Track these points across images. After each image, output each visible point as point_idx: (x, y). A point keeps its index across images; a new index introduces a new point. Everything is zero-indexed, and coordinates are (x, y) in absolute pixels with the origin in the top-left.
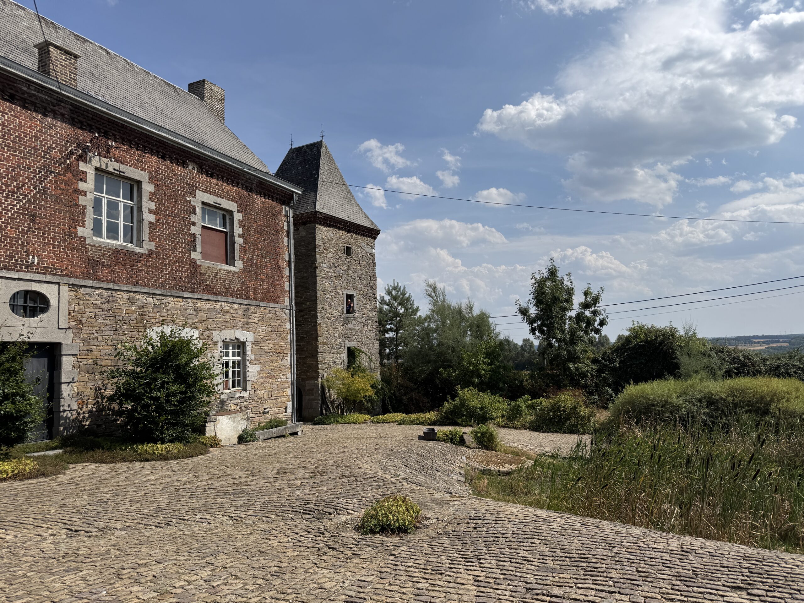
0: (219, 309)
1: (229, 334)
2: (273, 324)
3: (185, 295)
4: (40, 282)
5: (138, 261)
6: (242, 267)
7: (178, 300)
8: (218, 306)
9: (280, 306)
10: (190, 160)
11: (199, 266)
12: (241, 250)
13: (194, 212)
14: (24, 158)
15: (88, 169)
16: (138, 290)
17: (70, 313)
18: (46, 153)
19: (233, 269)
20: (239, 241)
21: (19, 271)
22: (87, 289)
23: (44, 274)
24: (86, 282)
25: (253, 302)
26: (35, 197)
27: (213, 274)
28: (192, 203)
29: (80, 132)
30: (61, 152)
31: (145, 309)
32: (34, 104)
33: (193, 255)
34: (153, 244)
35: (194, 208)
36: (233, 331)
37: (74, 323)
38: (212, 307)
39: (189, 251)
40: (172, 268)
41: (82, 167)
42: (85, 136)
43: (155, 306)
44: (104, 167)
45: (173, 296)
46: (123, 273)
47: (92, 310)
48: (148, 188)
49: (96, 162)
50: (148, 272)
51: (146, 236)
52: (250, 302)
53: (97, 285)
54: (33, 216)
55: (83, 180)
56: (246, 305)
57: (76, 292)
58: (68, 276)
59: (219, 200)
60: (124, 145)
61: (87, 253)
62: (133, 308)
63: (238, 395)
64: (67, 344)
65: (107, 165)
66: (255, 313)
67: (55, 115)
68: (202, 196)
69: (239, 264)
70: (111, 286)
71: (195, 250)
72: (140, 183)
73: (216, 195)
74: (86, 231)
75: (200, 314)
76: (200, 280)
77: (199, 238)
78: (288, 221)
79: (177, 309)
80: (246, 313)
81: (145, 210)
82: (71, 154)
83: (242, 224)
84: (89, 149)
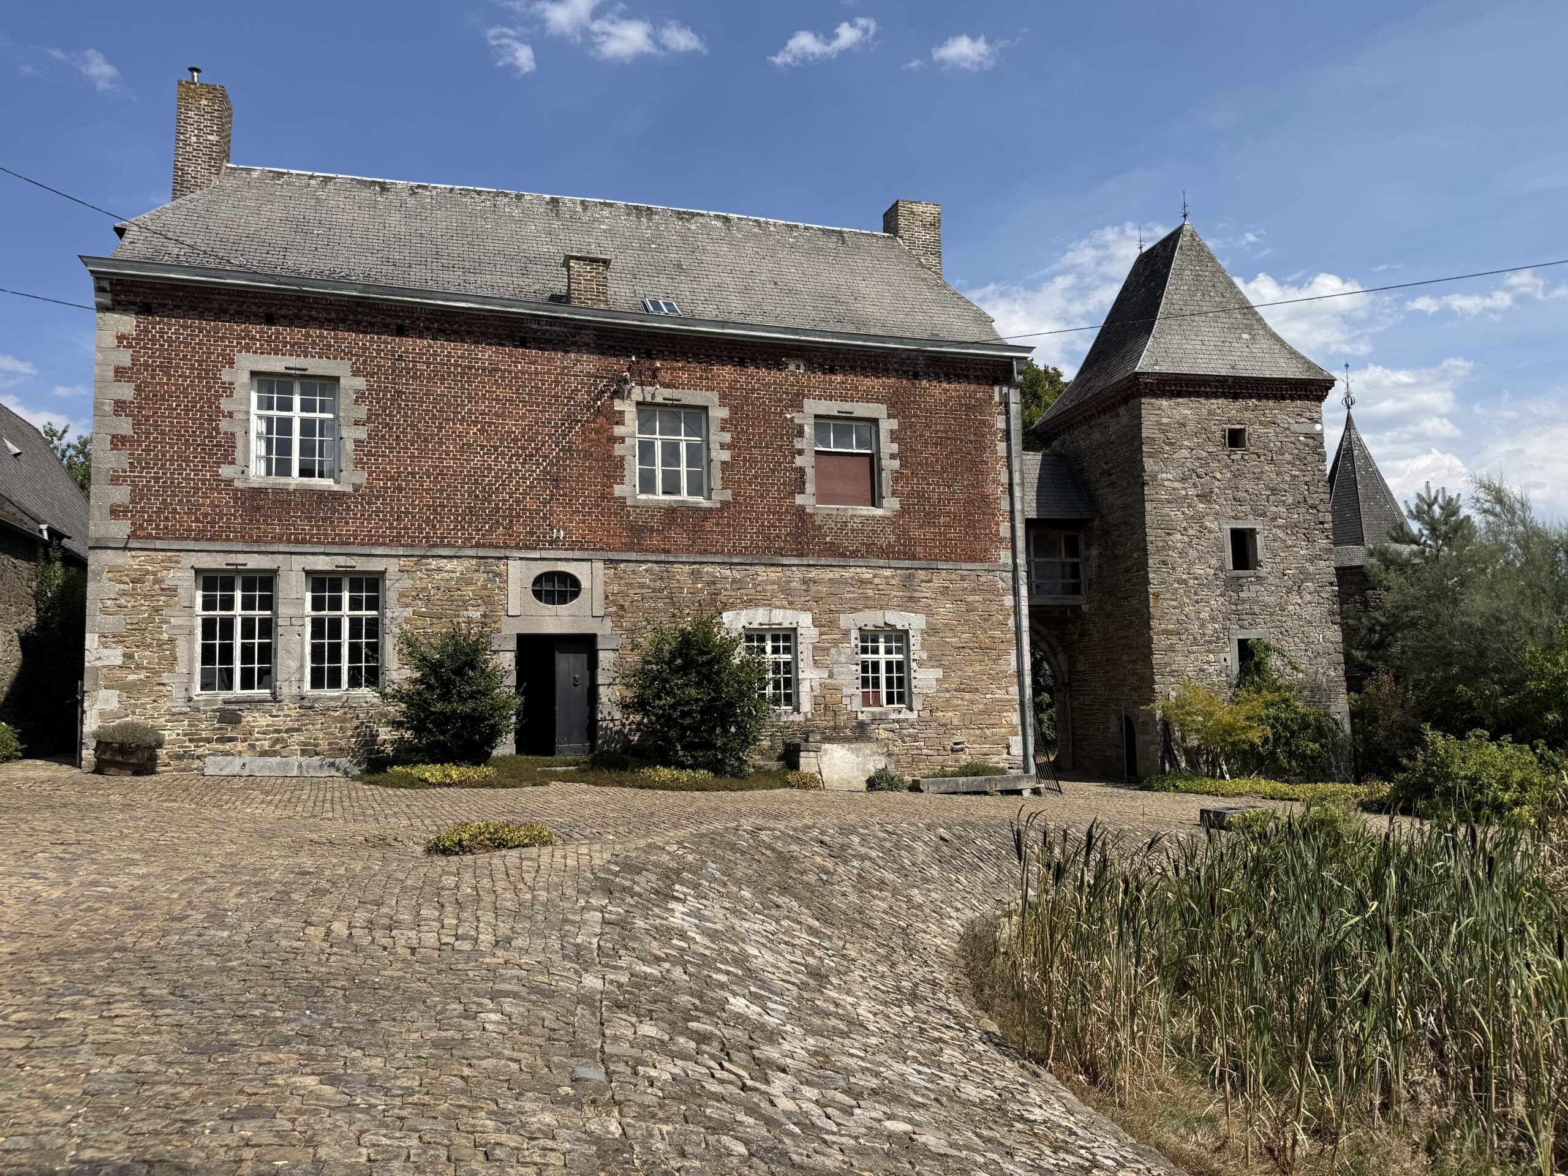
0: (852, 578)
1: (872, 619)
2: (970, 598)
3: (785, 561)
4: (567, 560)
5: (705, 519)
6: (898, 506)
7: (773, 569)
8: (848, 574)
9: (986, 566)
10: (788, 356)
11: (811, 515)
12: (896, 480)
13: (801, 433)
14: (543, 411)
15: (627, 408)
16: (706, 560)
17: (607, 597)
18: (570, 398)
19: (878, 512)
20: (890, 465)
21: (541, 549)
22: (630, 564)
23: (573, 549)
24: (625, 556)
25: (924, 564)
26: (557, 457)
27: (839, 525)
28: (797, 421)
29: (614, 360)
30: (588, 393)
31: (718, 586)
32: (549, 341)
33: (799, 500)
34: (729, 492)
35: (801, 426)
36: (880, 613)
37: (614, 609)
38: (837, 576)
39: (792, 494)
40: (763, 523)
41: (618, 405)
42: (619, 364)
43: (734, 581)
44: (649, 399)
45: (765, 565)
46: (683, 539)
47: (638, 591)
48: (719, 413)
49: (637, 394)
50: (722, 533)
51: (717, 483)
52: (916, 564)
53: (643, 558)
54: (556, 481)
55: (620, 422)
56: (907, 569)
57: (616, 569)
58: (602, 549)
59: (847, 406)
60: (677, 361)
61: (628, 517)
62: (699, 586)
63: (893, 716)
64: (604, 636)
65: (653, 396)
66: (930, 581)
67: (579, 347)
68: (814, 406)
69: (891, 504)
70: (662, 557)
71: (802, 491)
72: (706, 408)
73: (844, 399)
74: (628, 489)
75: (813, 588)
76: (814, 537)
77: (810, 473)
78: (1007, 412)
79: (773, 583)
80: (908, 583)
81: (715, 447)
82: (603, 392)
83: (894, 436)
84: (626, 381)
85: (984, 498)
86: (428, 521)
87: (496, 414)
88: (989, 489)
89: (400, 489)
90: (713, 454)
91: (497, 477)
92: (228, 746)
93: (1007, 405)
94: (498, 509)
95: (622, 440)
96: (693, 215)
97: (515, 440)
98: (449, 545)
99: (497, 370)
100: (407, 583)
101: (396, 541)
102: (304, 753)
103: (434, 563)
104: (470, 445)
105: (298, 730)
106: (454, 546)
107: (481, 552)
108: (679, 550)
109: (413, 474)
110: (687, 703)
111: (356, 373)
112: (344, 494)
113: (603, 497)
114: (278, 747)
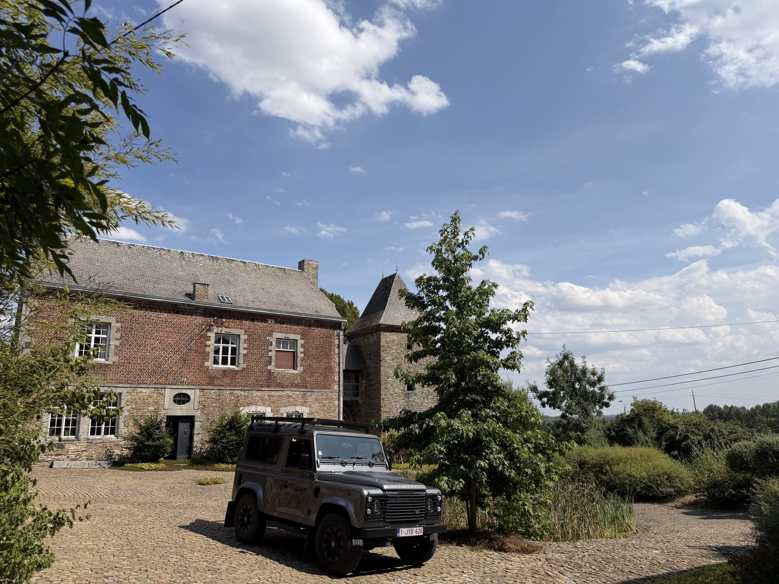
0: (286, 395)
2: (324, 402)
3: (263, 389)
4: (186, 389)
5: (236, 374)
6: (302, 370)
7: (259, 392)
8: (284, 393)
9: (330, 390)
10: (269, 318)
11: (273, 373)
12: (302, 361)
13: (271, 344)
15: (212, 335)
16: (235, 389)
17: (200, 402)
18: (192, 332)
19: (296, 372)
20: (300, 356)
21: (177, 385)
22: (209, 390)
23: (189, 385)
24: (207, 387)
25: (309, 390)
26: (186, 352)
27: (282, 376)
28: (270, 340)
29: (209, 318)
30: (199, 330)
31: (239, 398)
32: (186, 312)
33: (269, 367)
34: (245, 364)
35: (271, 342)
36: (294, 407)
37: (202, 406)
38: (281, 394)
39: (267, 365)
40: (256, 376)
41: (209, 334)
42: (210, 320)
43: (245, 396)
44: (219, 332)
45: (256, 390)
46: (228, 381)
47: (211, 400)
48: (244, 337)
49: (216, 330)
50: (242, 379)
51: (241, 361)
52: (307, 390)
53: (213, 388)
54: (185, 360)
55: (209, 340)
56: (304, 392)
57: (203, 392)
58: (199, 385)
59: (287, 335)
60: (231, 319)
61: (209, 373)
62: (232, 398)
64: (197, 416)
65: (221, 331)
66: (311, 396)
67: (197, 314)
68: (276, 335)
69: (300, 369)
70: (220, 388)
71: (270, 364)
72: (239, 335)
73: (286, 333)
74: (209, 363)
75: (272, 398)
76: (273, 380)
77: (274, 358)
78: (339, 339)
79: (258, 397)
80: (304, 396)
81: (241, 349)
82: (204, 329)
83: (302, 346)
84: (212, 326)
85: (330, 367)
86: (138, 375)
87: (165, 337)
88: (332, 364)
89: (129, 363)
90: (241, 351)
91: (164, 359)
92: (59, 457)
93: (339, 336)
94: (163, 370)
95: (209, 346)
96: (233, 260)
97: (171, 346)
98: (145, 384)
99: (167, 321)
100: (129, 397)
101: (126, 382)
102: (87, 459)
103: (139, 390)
104: (155, 348)
105: (86, 451)
106: (147, 384)
107: (156, 386)
108: (226, 385)
109: (134, 358)
110: (232, 441)
111: (117, 322)
112: (109, 365)
113: (201, 366)
114: (78, 457)
